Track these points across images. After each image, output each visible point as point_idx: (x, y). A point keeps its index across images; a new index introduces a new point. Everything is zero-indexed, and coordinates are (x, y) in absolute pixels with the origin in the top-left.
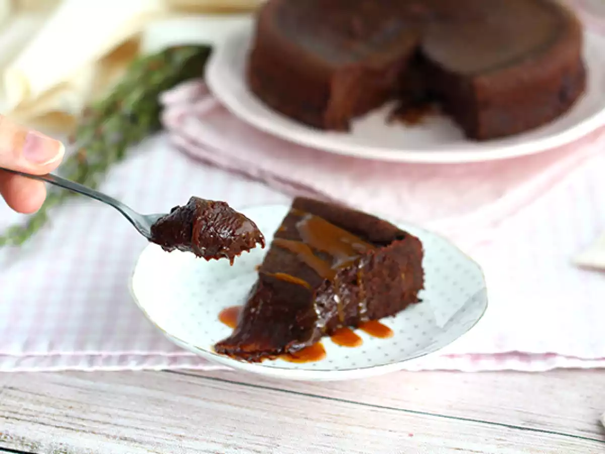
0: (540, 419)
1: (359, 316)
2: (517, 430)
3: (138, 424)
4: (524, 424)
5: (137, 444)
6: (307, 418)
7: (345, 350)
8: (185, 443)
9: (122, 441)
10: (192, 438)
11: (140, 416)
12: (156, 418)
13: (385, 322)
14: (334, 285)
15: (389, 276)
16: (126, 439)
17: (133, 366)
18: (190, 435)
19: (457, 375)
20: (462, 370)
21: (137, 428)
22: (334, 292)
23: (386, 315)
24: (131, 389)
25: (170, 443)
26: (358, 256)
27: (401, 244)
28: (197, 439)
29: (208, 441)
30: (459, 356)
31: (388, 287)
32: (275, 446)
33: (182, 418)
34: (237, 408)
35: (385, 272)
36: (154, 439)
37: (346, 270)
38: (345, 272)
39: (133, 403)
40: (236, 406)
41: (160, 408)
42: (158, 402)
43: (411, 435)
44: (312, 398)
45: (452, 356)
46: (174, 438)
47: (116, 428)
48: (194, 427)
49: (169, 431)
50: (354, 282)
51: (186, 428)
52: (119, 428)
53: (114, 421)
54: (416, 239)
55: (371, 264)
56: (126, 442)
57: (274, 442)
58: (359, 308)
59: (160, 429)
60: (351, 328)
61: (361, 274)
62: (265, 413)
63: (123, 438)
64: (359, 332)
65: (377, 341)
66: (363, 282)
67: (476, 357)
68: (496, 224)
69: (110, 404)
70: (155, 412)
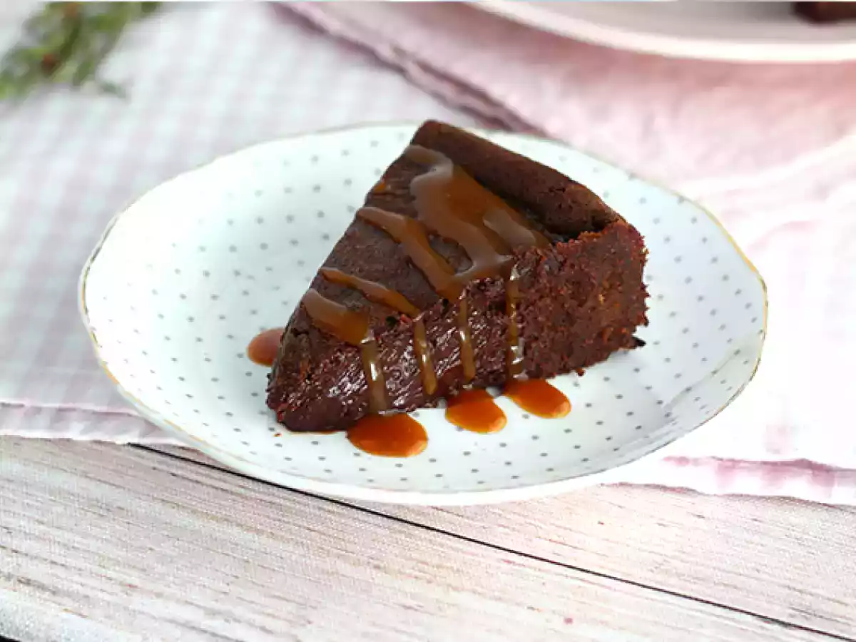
0: (827, 608)
1: (508, 369)
2: (776, 627)
3: (57, 553)
4: (792, 616)
5: (47, 595)
6: (377, 567)
7: (469, 438)
8: (136, 602)
9: (21, 585)
10: (151, 592)
11: (66, 536)
12: (93, 545)
13: (560, 383)
14: (458, 309)
15: (573, 296)
16: (28, 582)
17: (76, 432)
18: (150, 586)
19: (686, 500)
20: (699, 490)
21: (53, 563)
22: (457, 324)
23: (565, 370)
24: (60, 480)
25: (107, 597)
26: (510, 257)
27: (597, 238)
28: (159, 595)
29: (178, 601)
30: (696, 462)
31: (570, 318)
32: (303, 622)
33: (142, 549)
34: (249, 536)
35: (565, 291)
36: (79, 587)
37: (482, 283)
38: (482, 287)
39: (60, 509)
40: (249, 529)
41: (106, 525)
42: (107, 510)
43: (569, 621)
44: (397, 525)
45: (682, 461)
46: (117, 589)
47: (14, 559)
48: (159, 568)
49: (110, 573)
50: (501, 306)
51: (144, 570)
52: (21, 560)
53: (15, 543)
54: (632, 230)
55: (535, 275)
56: (27, 589)
57: (303, 612)
58: (509, 355)
59: (96, 569)
60: (490, 391)
61: (514, 293)
62: (301, 551)
63: (23, 580)
64: (504, 403)
65: (537, 423)
66: (518, 307)
67: (729, 466)
68: (822, 191)
69: (17, 508)
70: (95, 531)
